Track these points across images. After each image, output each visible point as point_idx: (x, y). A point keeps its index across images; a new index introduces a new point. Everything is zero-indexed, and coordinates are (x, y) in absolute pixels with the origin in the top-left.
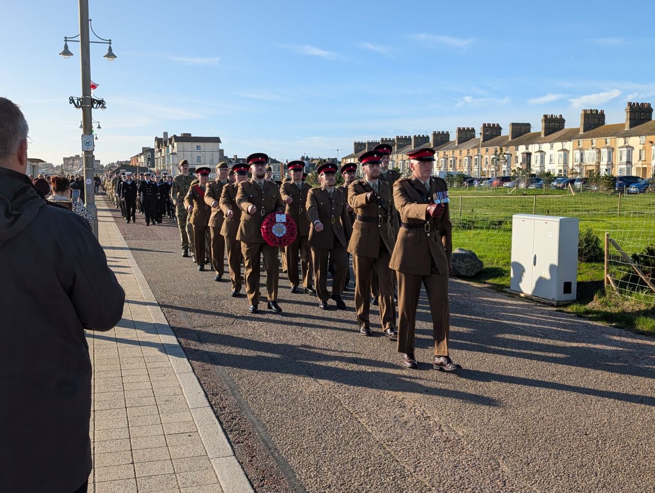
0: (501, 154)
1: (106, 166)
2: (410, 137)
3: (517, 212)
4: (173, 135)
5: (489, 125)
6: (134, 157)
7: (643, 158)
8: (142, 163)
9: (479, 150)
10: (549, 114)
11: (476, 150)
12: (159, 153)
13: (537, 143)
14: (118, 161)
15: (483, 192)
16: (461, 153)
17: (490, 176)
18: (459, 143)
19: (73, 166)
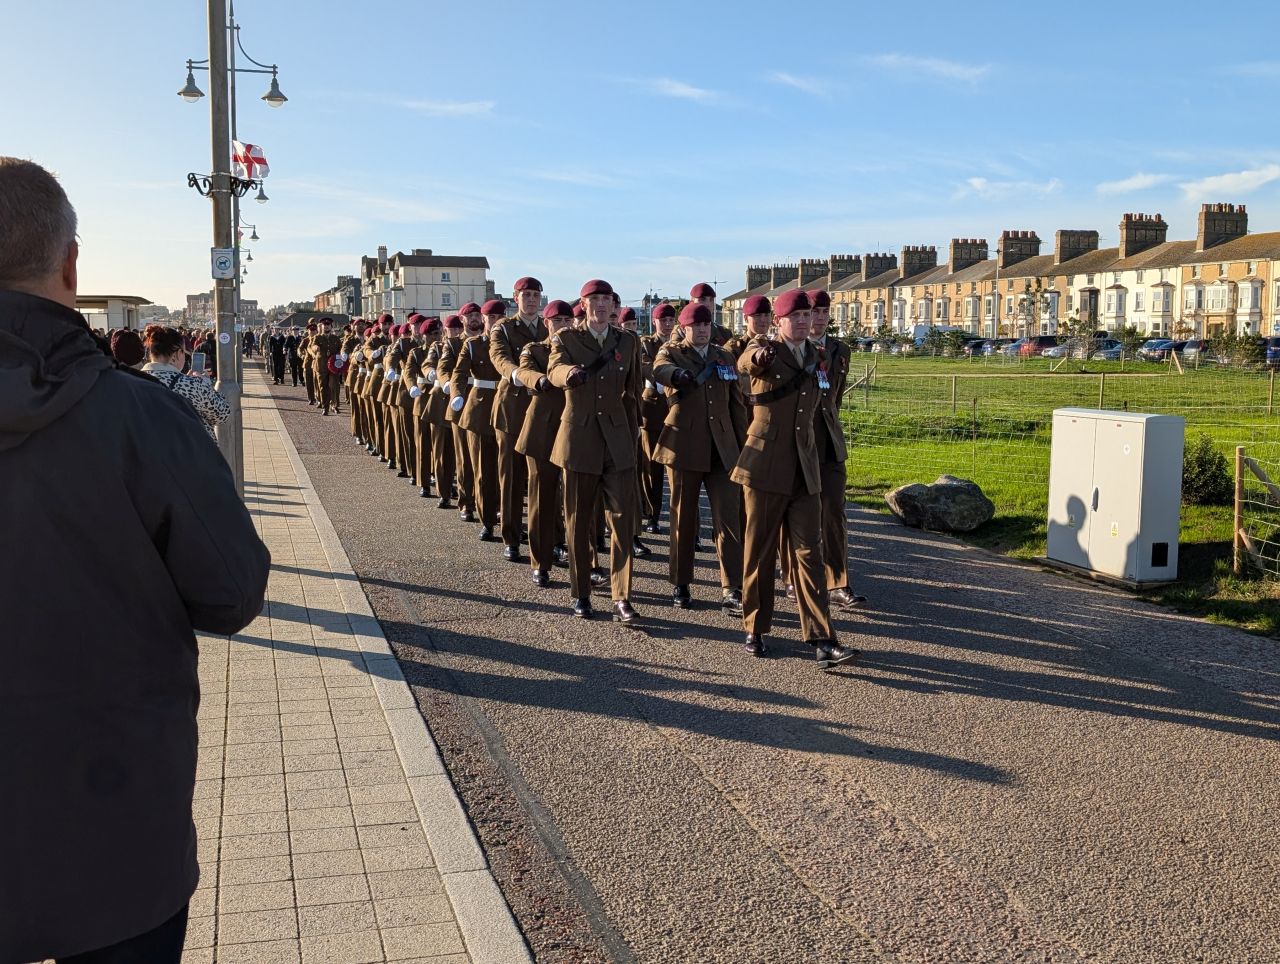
0: (1037, 291)
1: (269, 313)
2: (858, 257)
3: (1065, 404)
4: (396, 252)
5: (1016, 233)
6: (322, 295)
8: (338, 306)
9: (994, 283)
10: (1135, 212)
11: (989, 283)
12: (370, 288)
13: (1109, 271)
14: (292, 303)
15: (1002, 366)
16: (958, 290)
17: (1016, 336)
18: (955, 270)
19: (205, 312)
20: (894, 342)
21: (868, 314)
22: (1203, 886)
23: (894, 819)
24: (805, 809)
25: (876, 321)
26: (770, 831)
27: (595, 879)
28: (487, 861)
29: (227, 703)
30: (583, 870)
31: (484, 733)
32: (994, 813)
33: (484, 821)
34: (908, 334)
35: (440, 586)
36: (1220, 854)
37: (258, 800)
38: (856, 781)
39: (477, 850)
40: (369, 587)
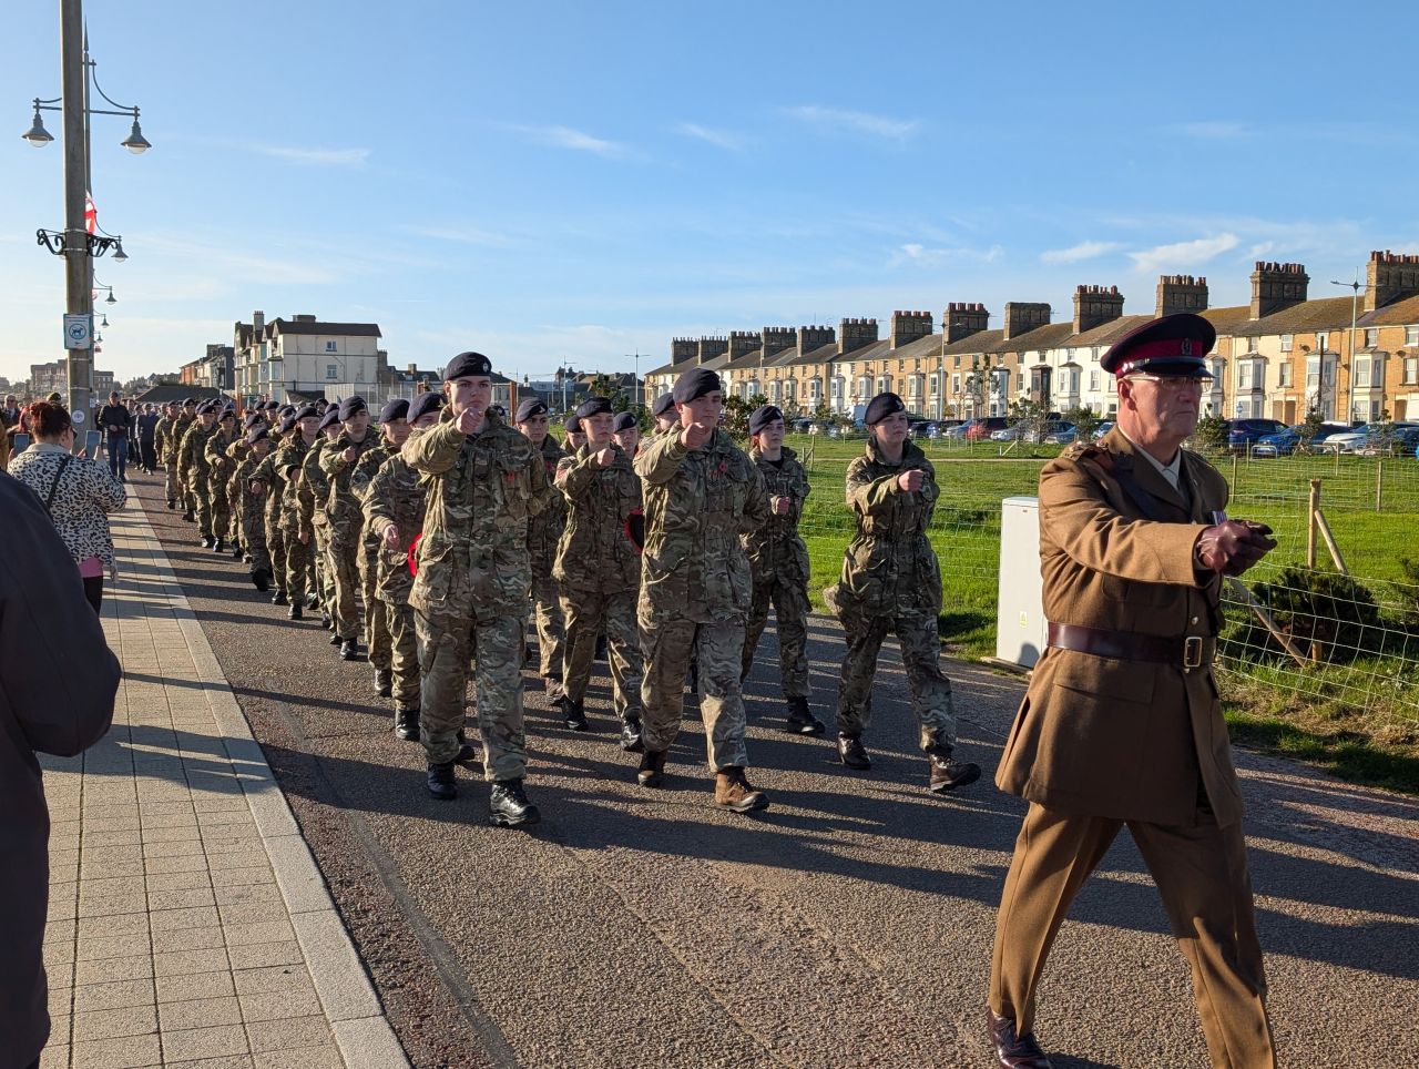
0: (985, 369)
1: (127, 386)
2: (793, 330)
3: (1015, 492)
4: (275, 318)
5: (963, 305)
6: (188, 365)
7: (1288, 382)
8: (207, 378)
9: (939, 360)
10: (1090, 284)
11: (934, 359)
12: (244, 358)
13: (1063, 347)
14: (154, 375)
15: (948, 450)
16: (901, 367)
17: (963, 417)
18: (897, 346)
19: (52, 384)
20: (832, 423)
21: (804, 392)
22: (1165, 1014)
23: (835, 948)
24: (738, 940)
25: (813, 399)
26: (698, 965)
27: (504, 1023)
28: (383, 1007)
29: (81, 831)
30: (490, 1014)
31: (378, 862)
32: (942, 939)
33: (379, 962)
34: (847, 415)
35: (325, 697)
36: (1183, 979)
37: (117, 942)
38: (793, 908)
39: (371, 993)
40: (244, 698)
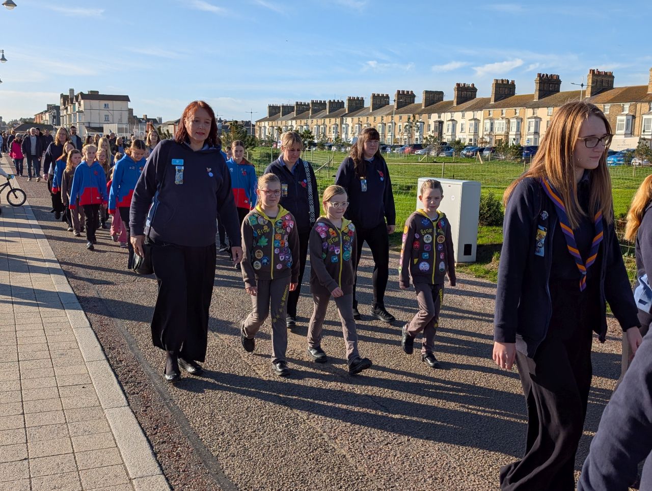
0: (413, 121)
1: (9, 124)
2: (325, 102)
4: (79, 92)
5: (403, 92)
6: (38, 114)
8: (47, 120)
9: (392, 117)
10: (462, 82)
11: (390, 117)
12: (65, 111)
13: (449, 112)
14: (22, 118)
15: (396, 159)
16: (375, 120)
17: (403, 144)
18: (373, 110)
20: (342, 146)
21: (330, 131)
25: (334, 134)
34: (349, 142)
39: (123, 396)
